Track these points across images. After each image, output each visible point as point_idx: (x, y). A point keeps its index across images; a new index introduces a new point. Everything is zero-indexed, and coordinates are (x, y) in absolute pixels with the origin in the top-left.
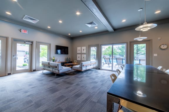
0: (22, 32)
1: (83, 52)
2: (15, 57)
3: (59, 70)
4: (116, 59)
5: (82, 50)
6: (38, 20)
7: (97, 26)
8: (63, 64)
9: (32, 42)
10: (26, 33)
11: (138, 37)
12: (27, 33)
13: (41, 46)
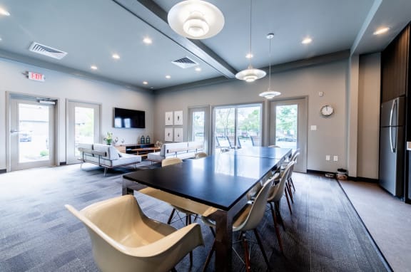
0: (30, 77)
1: (177, 123)
2: (15, 133)
3: (111, 161)
4: (252, 139)
5: (176, 118)
6: (66, 53)
7: (200, 66)
8: (131, 150)
9: (56, 101)
10: (40, 80)
11: (266, 91)
12: (43, 80)
13: (77, 109)
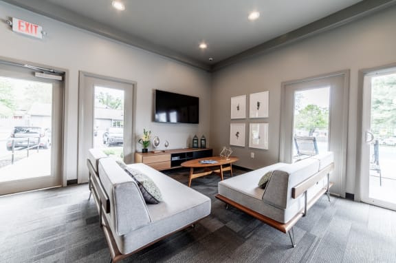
0: (15, 28)
5: (253, 106)
9: (63, 74)
10: (34, 35)
12: (39, 35)
13: (98, 89)
